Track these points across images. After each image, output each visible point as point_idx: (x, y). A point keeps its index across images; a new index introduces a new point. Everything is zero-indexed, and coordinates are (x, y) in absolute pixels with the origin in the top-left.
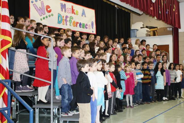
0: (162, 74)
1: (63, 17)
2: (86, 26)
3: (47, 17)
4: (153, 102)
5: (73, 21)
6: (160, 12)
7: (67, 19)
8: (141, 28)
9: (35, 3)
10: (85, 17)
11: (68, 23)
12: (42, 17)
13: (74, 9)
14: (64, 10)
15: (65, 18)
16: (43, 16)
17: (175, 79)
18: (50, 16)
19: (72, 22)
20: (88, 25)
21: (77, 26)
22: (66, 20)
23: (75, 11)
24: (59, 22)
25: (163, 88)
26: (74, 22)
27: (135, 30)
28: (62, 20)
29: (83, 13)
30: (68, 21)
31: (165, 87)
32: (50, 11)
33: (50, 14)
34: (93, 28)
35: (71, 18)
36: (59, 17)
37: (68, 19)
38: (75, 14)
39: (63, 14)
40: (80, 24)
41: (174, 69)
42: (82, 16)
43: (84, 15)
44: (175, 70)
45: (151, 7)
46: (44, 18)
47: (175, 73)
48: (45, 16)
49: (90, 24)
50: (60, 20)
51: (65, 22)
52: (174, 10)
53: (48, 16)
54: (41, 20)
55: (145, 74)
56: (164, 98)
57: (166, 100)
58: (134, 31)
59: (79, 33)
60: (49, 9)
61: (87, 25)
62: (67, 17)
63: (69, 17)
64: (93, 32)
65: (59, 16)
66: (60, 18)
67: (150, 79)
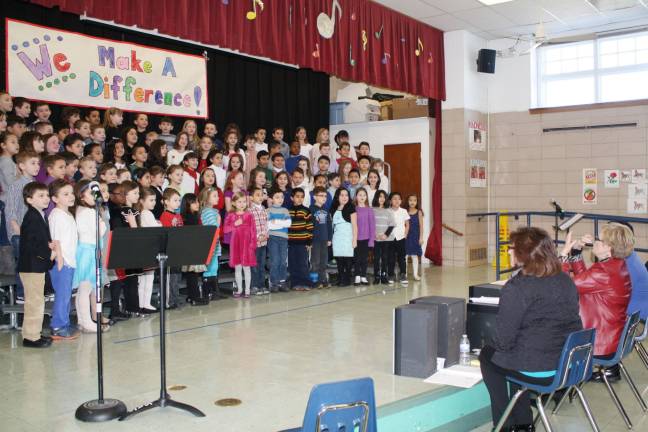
0: (347, 218)
1: (106, 79)
2: (175, 100)
3: (57, 82)
4: (321, 286)
5: (134, 88)
6: (352, 62)
7: (119, 85)
8: (360, 98)
9: (21, 49)
10: (174, 75)
11: (121, 94)
12: (43, 83)
13: (137, 58)
14: (107, 62)
15: (110, 82)
16: (46, 80)
17: (389, 231)
18: (65, 79)
19: (134, 90)
20: (183, 95)
21: (147, 100)
22: (115, 88)
23: (141, 65)
24: (93, 93)
25: (350, 254)
26: (139, 91)
27: (342, 103)
28: (101, 87)
29: (168, 67)
30: (121, 88)
31: (356, 250)
32: (66, 68)
33: (67, 73)
34: (198, 102)
35: (131, 80)
36: (92, 80)
37: (121, 85)
38: (141, 70)
39: (106, 72)
40: (158, 96)
41: (387, 205)
42: (164, 74)
43: (169, 73)
44: (389, 210)
45: (315, 49)
46: (49, 85)
47: (390, 215)
48: (51, 79)
49: (191, 93)
50: (96, 87)
51: (111, 92)
52: (417, 53)
53: (61, 79)
54: (41, 88)
55: (294, 219)
56: (358, 279)
57: (362, 283)
58: (339, 106)
59: (145, 117)
60: (62, 63)
61: (178, 96)
62: (116, 79)
63: (124, 78)
64: (198, 112)
65: (93, 76)
66: (95, 83)
67: (310, 231)
